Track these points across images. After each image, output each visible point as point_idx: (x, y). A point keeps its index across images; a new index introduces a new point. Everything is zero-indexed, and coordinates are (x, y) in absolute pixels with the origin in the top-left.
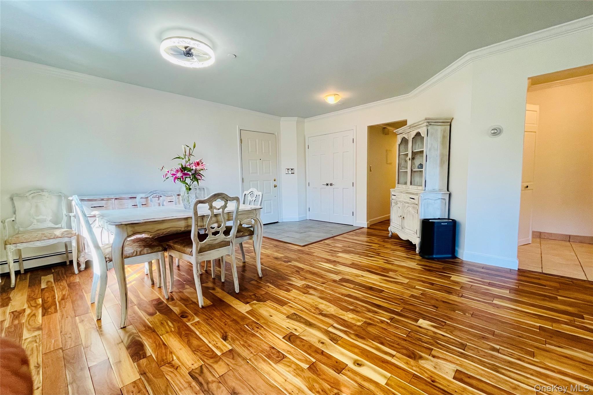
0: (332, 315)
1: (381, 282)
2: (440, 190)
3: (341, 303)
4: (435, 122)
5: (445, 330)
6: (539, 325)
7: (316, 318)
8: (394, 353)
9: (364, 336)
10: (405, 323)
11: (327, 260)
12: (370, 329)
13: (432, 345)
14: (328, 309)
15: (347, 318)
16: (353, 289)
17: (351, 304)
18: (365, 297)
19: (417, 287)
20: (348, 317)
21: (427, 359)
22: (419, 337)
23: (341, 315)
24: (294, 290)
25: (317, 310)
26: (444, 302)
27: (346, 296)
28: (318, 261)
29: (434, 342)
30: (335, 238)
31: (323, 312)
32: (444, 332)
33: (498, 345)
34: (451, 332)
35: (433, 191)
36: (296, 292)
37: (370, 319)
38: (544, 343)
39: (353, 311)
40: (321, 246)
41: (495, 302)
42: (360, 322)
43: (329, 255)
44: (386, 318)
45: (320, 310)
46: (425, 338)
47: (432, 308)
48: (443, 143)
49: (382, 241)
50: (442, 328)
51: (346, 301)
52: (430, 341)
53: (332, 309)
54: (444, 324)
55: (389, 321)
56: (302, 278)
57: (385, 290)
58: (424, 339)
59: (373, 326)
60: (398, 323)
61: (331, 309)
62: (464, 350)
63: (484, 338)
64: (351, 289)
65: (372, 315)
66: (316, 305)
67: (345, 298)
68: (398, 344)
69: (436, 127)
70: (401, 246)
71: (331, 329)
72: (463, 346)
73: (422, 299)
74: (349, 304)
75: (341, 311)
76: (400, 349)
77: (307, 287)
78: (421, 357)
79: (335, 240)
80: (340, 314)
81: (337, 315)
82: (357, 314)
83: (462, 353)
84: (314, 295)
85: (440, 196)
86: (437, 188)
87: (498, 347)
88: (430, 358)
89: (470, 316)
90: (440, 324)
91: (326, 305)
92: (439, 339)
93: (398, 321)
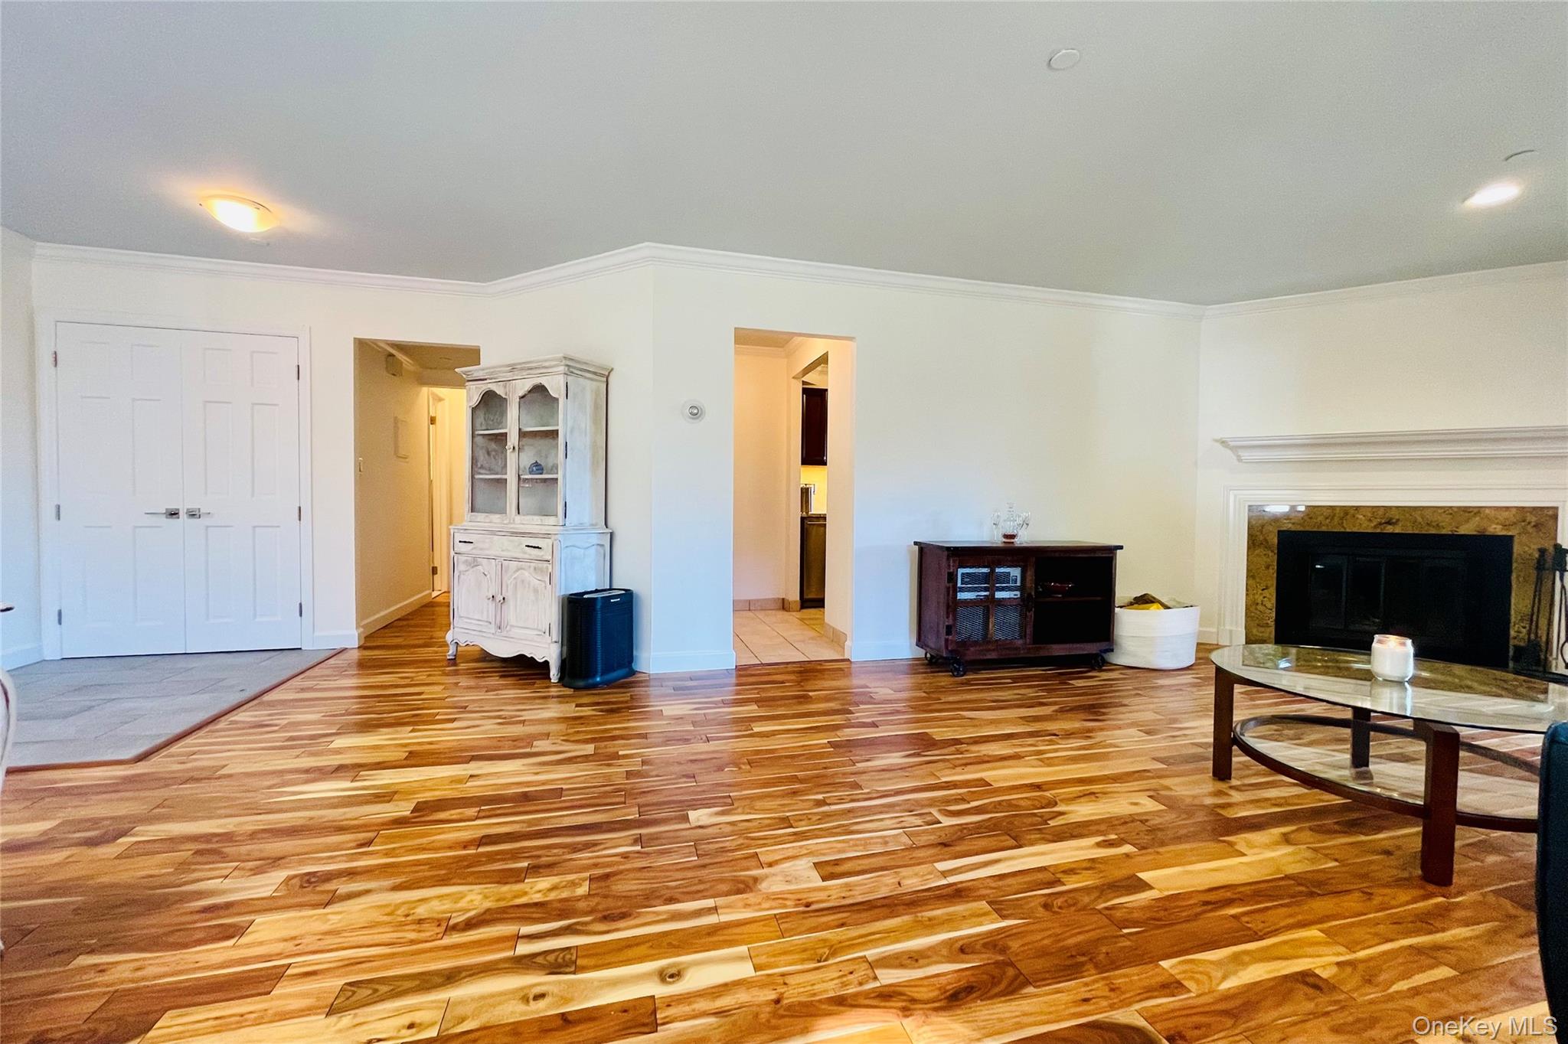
0: (488, 911)
1: (537, 774)
2: (592, 525)
3: (482, 868)
4: (581, 370)
5: (740, 810)
6: (826, 741)
7: (446, 948)
8: (709, 903)
9: (624, 910)
10: (672, 834)
11: (307, 771)
12: (619, 887)
13: (748, 847)
14: (462, 904)
15: (539, 895)
16: (477, 818)
17: (515, 855)
18: (529, 823)
19: (621, 753)
20: (540, 891)
21: (767, 877)
22: (717, 846)
23: (515, 897)
24: (259, 919)
25: (426, 926)
26: (692, 761)
27: (479, 846)
28: (270, 787)
29: (746, 841)
30: (266, 698)
31: (452, 922)
32: (743, 813)
33: (817, 793)
34: (752, 808)
35: (580, 528)
36: (278, 921)
37: (596, 865)
38: (851, 763)
39: (535, 870)
40: (229, 736)
41: (756, 730)
42: (581, 885)
43: (297, 756)
44: (626, 845)
45: (439, 922)
46: (730, 842)
47: (685, 782)
48: (595, 421)
49: (439, 675)
50: (733, 809)
51: (492, 858)
52: (739, 843)
53: (474, 898)
54: (729, 801)
55: (639, 848)
56: (251, 864)
57: (564, 787)
58: (727, 844)
59: (619, 877)
60: (659, 842)
61: (468, 898)
62: (792, 827)
63: (795, 793)
64: (474, 820)
65: (590, 855)
66: (407, 916)
67: (481, 850)
68: (701, 882)
69: (581, 380)
70: (501, 677)
71: (523, 949)
72: (786, 822)
73: (654, 773)
74: (509, 859)
75: (505, 888)
76: (711, 887)
77: (308, 881)
78: (756, 880)
79: (271, 704)
80: (509, 896)
81: (502, 904)
82: (556, 872)
83: (795, 834)
84: (367, 892)
85: (594, 540)
86: (586, 520)
87: (820, 797)
88: (766, 870)
89: (748, 767)
90: (726, 804)
91: (440, 897)
92: (748, 830)
93: (654, 838)
